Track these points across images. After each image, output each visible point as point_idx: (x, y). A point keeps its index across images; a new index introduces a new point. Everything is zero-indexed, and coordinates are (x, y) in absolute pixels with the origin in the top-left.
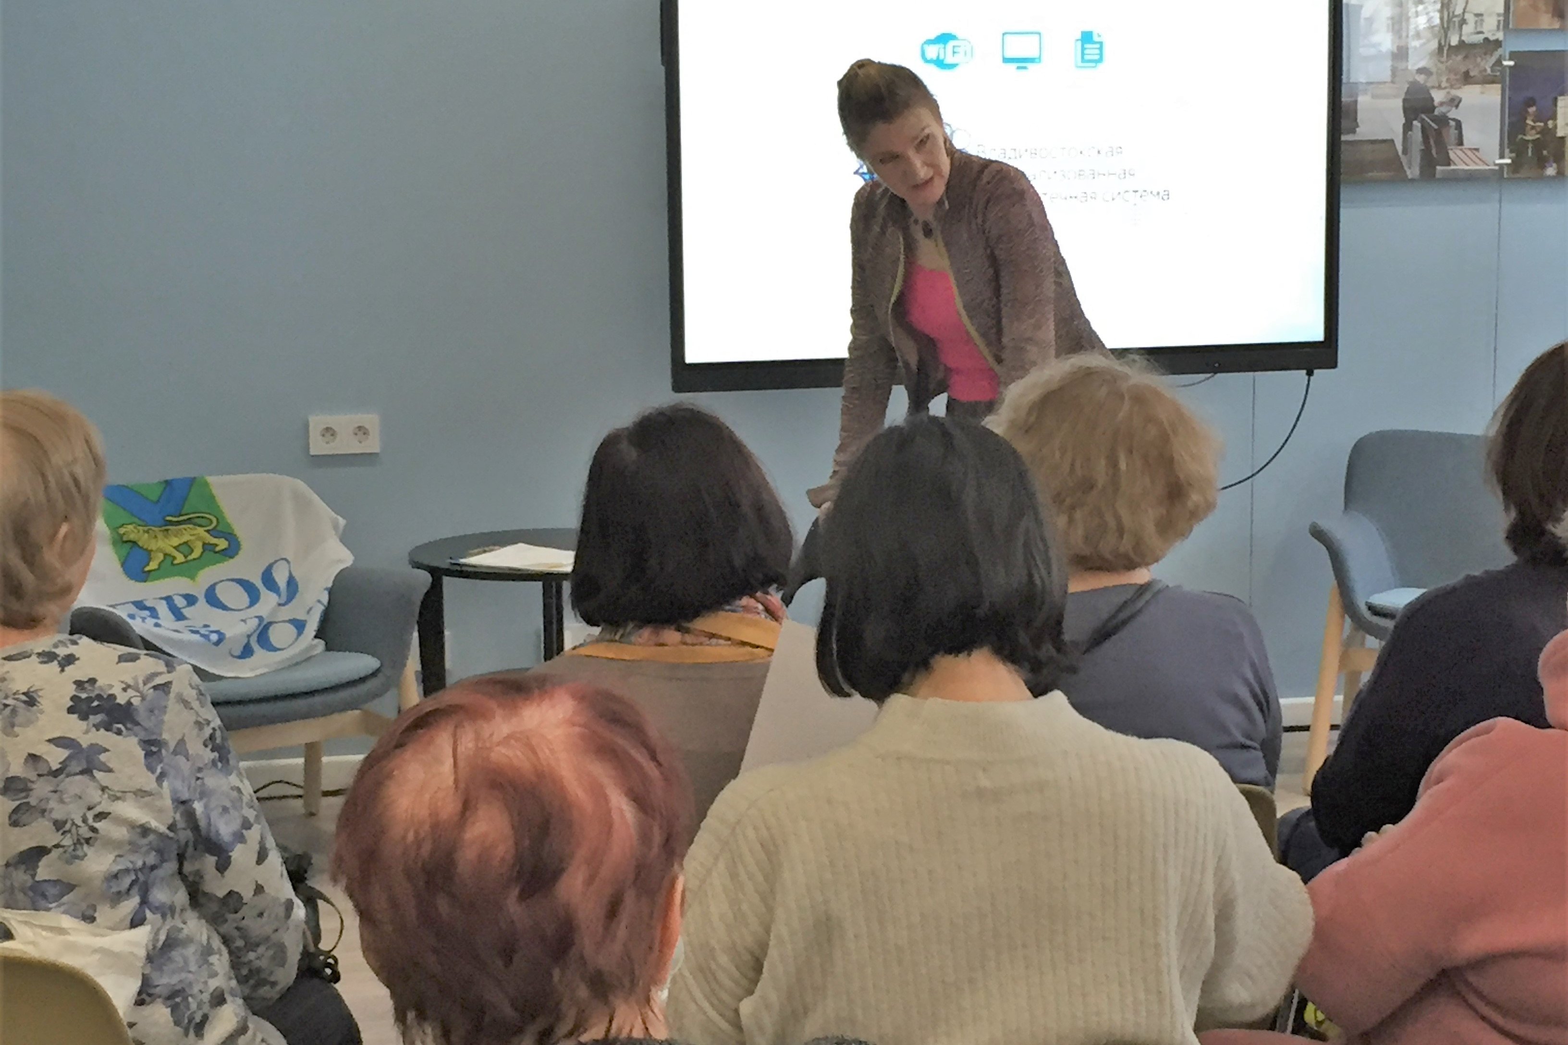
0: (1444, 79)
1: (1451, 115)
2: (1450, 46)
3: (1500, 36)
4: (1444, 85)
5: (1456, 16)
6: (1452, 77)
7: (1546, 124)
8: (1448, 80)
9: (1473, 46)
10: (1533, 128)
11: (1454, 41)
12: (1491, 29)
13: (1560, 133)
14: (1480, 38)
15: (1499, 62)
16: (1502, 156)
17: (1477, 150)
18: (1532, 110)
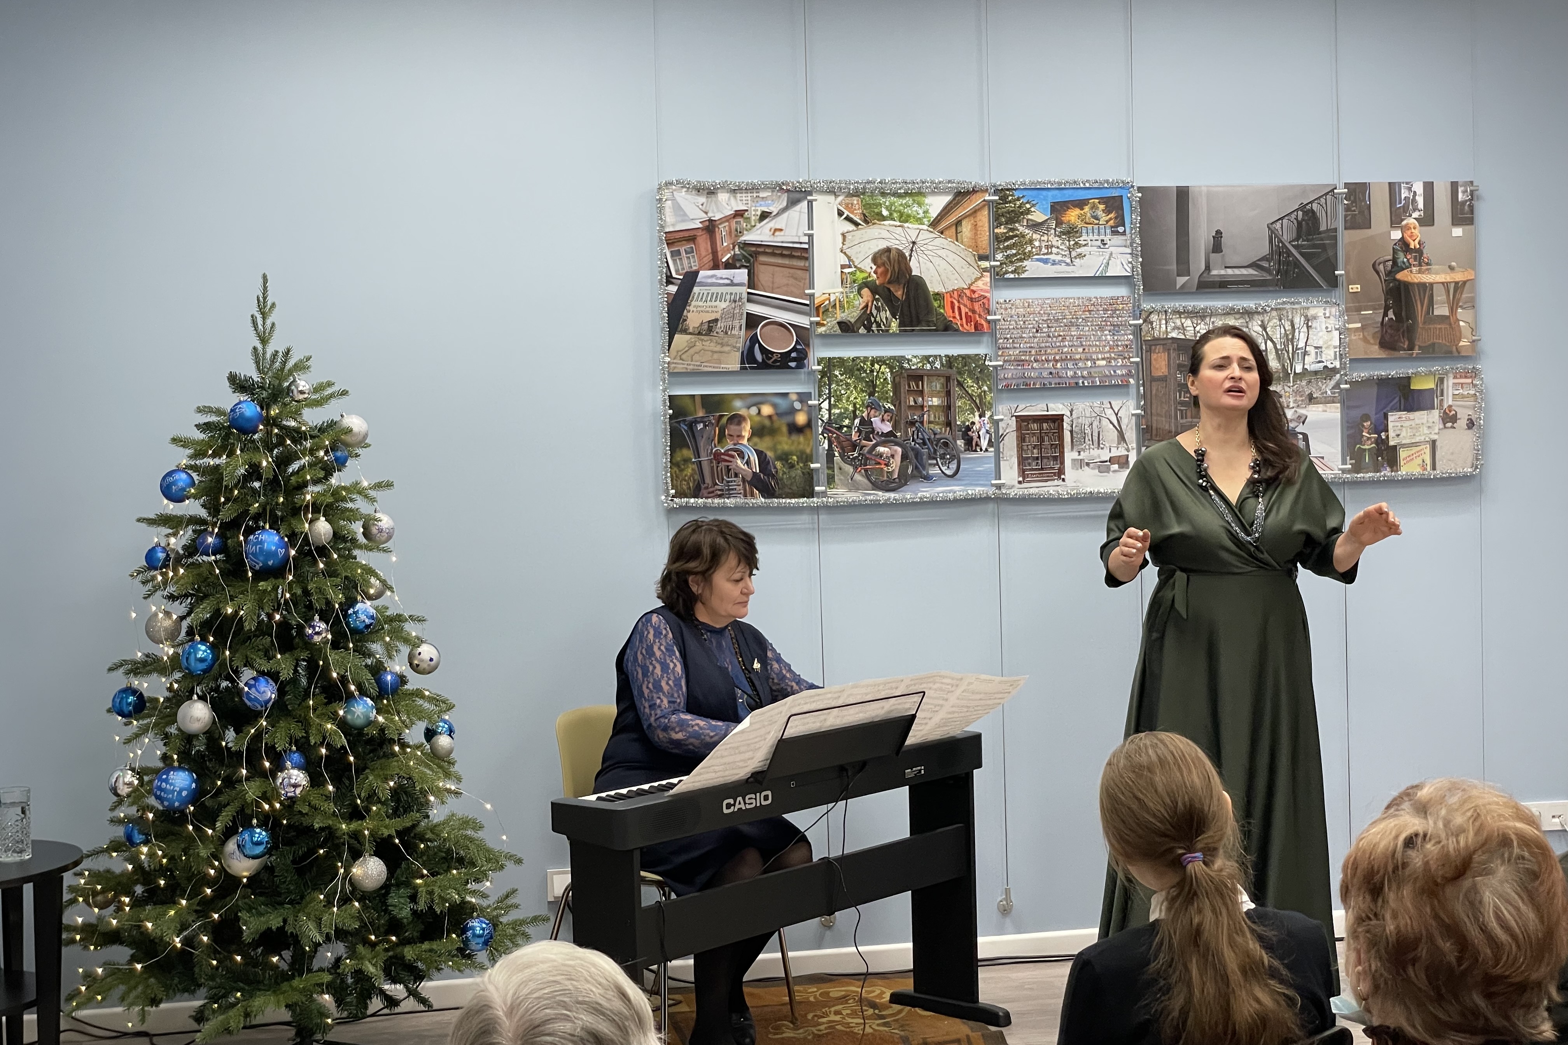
0: (1291, 400)
1: (1298, 430)
3: (1337, 364)
4: (1292, 405)
5: (1299, 349)
6: (1299, 398)
7: (1380, 436)
8: (1296, 401)
9: (1316, 373)
10: (1369, 439)
11: (1299, 369)
12: (1330, 358)
13: (1392, 443)
14: (1322, 365)
15: (1337, 386)
17: (1323, 458)
18: (1367, 424)
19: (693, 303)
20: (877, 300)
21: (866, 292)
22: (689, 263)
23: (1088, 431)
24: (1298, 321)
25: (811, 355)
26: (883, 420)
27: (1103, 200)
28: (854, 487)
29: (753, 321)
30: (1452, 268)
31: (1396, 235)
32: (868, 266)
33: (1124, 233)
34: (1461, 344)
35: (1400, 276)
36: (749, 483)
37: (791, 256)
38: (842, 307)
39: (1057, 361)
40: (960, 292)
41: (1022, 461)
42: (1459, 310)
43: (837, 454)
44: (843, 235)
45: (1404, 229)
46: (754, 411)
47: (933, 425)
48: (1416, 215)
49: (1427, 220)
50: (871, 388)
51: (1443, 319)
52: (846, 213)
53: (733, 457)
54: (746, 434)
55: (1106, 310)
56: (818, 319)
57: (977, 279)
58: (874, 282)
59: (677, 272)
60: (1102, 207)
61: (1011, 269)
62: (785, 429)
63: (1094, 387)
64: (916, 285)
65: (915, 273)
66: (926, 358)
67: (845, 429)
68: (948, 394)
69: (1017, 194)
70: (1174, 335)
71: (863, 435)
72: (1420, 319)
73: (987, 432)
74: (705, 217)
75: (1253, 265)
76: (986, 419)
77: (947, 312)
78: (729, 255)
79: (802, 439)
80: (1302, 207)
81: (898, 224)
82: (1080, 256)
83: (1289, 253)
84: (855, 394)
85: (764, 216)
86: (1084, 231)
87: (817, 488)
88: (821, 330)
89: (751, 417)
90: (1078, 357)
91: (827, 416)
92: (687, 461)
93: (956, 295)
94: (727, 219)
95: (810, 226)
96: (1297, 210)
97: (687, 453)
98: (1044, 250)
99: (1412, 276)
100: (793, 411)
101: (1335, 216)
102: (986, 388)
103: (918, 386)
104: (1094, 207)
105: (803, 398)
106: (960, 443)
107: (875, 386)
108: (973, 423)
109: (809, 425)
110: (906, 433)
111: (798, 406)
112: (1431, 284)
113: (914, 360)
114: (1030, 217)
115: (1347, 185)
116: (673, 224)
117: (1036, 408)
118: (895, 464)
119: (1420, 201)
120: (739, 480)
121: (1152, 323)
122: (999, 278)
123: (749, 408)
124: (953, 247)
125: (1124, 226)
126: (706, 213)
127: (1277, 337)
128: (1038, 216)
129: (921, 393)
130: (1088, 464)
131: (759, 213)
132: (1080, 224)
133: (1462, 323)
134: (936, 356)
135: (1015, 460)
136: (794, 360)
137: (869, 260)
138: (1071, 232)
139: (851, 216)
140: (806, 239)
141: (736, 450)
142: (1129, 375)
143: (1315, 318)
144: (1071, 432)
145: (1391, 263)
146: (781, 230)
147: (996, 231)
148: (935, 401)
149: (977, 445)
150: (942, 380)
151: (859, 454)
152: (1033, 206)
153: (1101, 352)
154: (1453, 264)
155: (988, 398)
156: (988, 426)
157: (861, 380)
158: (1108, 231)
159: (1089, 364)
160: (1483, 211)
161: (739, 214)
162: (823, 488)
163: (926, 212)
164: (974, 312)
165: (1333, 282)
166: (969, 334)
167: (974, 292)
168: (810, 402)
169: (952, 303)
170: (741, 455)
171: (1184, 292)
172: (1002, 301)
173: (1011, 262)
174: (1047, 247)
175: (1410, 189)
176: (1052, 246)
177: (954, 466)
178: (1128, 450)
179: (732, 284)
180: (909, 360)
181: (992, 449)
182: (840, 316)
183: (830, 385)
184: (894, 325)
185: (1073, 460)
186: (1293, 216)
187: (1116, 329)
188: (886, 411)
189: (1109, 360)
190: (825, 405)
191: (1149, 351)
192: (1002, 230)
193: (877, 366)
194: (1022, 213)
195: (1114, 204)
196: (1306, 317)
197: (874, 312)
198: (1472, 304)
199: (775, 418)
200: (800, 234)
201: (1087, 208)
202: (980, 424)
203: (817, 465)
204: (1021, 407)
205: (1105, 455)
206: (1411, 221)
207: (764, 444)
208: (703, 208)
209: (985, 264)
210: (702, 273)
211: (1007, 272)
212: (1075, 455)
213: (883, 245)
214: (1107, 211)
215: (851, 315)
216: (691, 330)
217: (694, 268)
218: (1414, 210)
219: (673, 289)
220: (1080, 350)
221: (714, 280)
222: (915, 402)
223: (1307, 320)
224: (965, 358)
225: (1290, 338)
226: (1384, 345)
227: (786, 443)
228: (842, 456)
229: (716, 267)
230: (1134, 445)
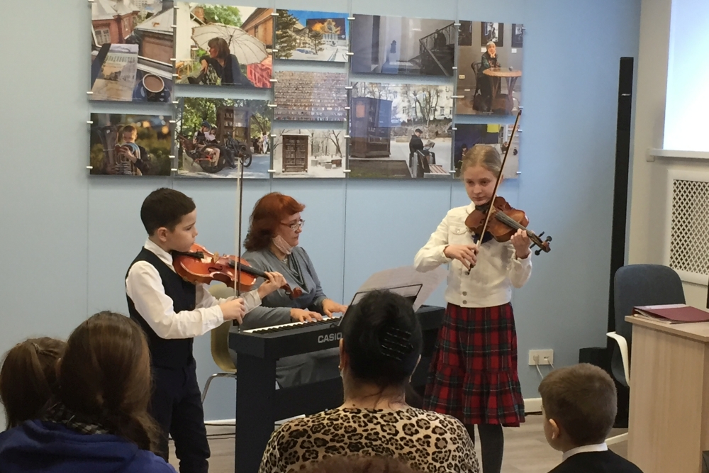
0: (427, 135)
1: (430, 151)
2: (430, 121)
3: (451, 117)
4: (427, 137)
5: (432, 107)
6: (431, 134)
8: (429, 135)
9: (440, 121)
11: (432, 118)
12: (447, 113)
14: (443, 117)
15: (450, 128)
16: (452, 169)
17: (441, 166)
18: (464, 149)
19: (107, 62)
20: (210, 67)
21: (204, 62)
22: (106, 39)
23: (321, 145)
24: (433, 92)
25: (172, 94)
26: (210, 134)
27: (334, 20)
28: (193, 170)
29: (140, 74)
30: (510, 70)
31: (484, 50)
32: (206, 47)
33: (345, 39)
34: (513, 110)
35: (485, 72)
36: (135, 164)
37: (163, 39)
38: (190, 69)
39: (306, 106)
40: (256, 65)
41: (285, 160)
42: (513, 92)
43: (184, 151)
44: (193, 29)
45: (488, 47)
46: (139, 124)
47: (237, 137)
48: (494, 40)
49: (500, 43)
50: (205, 116)
51: (505, 95)
52: (195, 17)
53: (126, 150)
54: (134, 136)
55: (333, 80)
56: (177, 75)
57: (265, 59)
58: (208, 56)
59: (99, 44)
60: (334, 23)
61: (283, 54)
62: (156, 135)
63: (324, 122)
64: (231, 60)
65: (232, 52)
66: (236, 100)
67: (189, 137)
68: (246, 120)
69: (289, 14)
70: (368, 96)
71: (199, 141)
72: (494, 95)
73: (267, 143)
74: (115, 14)
75: (411, 61)
76: (266, 136)
77: (248, 75)
78: (128, 36)
79: (165, 141)
80: (438, 32)
81: (223, 25)
82: (321, 49)
83: (430, 56)
84: (195, 118)
85: (149, 15)
86: (324, 36)
87: (172, 170)
88: (179, 81)
89: (137, 128)
90: (317, 105)
91: (179, 130)
92: (100, 150)
93: (253, 67)
94: (128, 15)
95: (175, 23)
96: (434, 33)
97: (100, 146)
98: (302, 45)
99: (490, 72)
100: (160, 126)
101: (454, 37)
102: (267, 119)
103: (230, 116)
104: (330, 23)
105: (167, 119)
106: (252, 148)
107: (207, 114)
108: (259, 138)
109: (170, 134)
110: (223, 141)
111: (163, 123)
112: (500, 77)
113: (229, 101)
114: (295, 26)
115: (460, 21)
116: (96, 15)
117: (293, 131)
118: (216, 159)
119: (497, 33)
120: (129, 163)
121: (357, 89)
122: (277, 59)
123: (136, 122)
124: (252, 40)
125: (345, 34)
126: (116, 11)
127: (421, 101)
128: (300, 26)
129: (232, 120)
130: (320, 164)
131: (146, 13)
132: (321, 32)
133: (514, 99)
134: (241, 100)
135: (281, 160)
136: (162, 97)
137: (207, 44)
138: (316, 36)
139: (198, 18)
140: (172, 30)
141: (127, 146)
142: (343, 116)
143: (441, 91)
144: (312, 145)
145: (480, 65)
146: (158, 24)
147: (277, 32)
148: (240, 125)
149: (261, 150)
150: (244, 113)
151: (197, 152)
152: (297, 20)
153: (329, 103)
154: (511, 67)
155: (268, 125)
156: (267, 140)
157: (198, 110)
158: (337, 37)
159: (323, 109)
160: (527, 41)
161: (135, 13)
162: (176, 170)
163: (239, 19)
164: (262, 76)
165: (451, 73)
166: (259, 88)
167: (263, 65)
168: (171, 121)
169: (251, 71)
170: (131, 149)
171: (375, 74)
172: (278, 71)
173: (284, 51)
174: (304, 43)
175: (492, 26)
176: (306, 43)
177: (248, 161)
178: (341, 157)
179: (130, 52)
180: (226, 101)
181: (269, 153)
182: (189, 74)
183: (182, 113)
184: (219, 81)
185: (312, 161)
186: (433, 36)
187: (338, 90)
188: (213, 128)
189: (333, 107)
190: (179, 123)
191: (355, 104)
192: (279, 32)
193: (208, 103)
194: (291, 24)
195: (340, 22)
196: (437, 90)
197: (208, 73)
198: (519, 89)
199: (151, 129)
200: (169, 26)
201: (326, 24)
202: (263, 138)
203: (174, 157)
204: (286, 130)
205: (329, 159)
206: (491, 43)
207: (144, 143)
208: (115, 8)
209: (270, 51)
210: (113, 46)
211: (281, 56)
212: (313, 158)
213: (215, 36)
214: (336, 26)
215: (195, 74)
216: (105, 77)
217: (108, 42)
218: (494, 37)
219: (96, 53)
220: (319, 101)
221: (119, 49)
222: (229, 124)
223: (437, 92)
224: (257, 102)
225: (428, 101)
226: (476, 108)
227: (156, 143)
228: (187, 152)
229: (121, 41)
230: (345, 155)
